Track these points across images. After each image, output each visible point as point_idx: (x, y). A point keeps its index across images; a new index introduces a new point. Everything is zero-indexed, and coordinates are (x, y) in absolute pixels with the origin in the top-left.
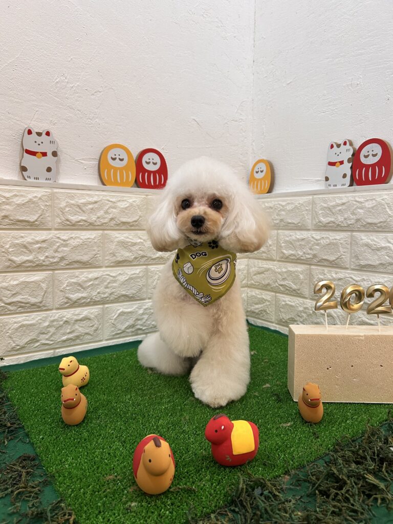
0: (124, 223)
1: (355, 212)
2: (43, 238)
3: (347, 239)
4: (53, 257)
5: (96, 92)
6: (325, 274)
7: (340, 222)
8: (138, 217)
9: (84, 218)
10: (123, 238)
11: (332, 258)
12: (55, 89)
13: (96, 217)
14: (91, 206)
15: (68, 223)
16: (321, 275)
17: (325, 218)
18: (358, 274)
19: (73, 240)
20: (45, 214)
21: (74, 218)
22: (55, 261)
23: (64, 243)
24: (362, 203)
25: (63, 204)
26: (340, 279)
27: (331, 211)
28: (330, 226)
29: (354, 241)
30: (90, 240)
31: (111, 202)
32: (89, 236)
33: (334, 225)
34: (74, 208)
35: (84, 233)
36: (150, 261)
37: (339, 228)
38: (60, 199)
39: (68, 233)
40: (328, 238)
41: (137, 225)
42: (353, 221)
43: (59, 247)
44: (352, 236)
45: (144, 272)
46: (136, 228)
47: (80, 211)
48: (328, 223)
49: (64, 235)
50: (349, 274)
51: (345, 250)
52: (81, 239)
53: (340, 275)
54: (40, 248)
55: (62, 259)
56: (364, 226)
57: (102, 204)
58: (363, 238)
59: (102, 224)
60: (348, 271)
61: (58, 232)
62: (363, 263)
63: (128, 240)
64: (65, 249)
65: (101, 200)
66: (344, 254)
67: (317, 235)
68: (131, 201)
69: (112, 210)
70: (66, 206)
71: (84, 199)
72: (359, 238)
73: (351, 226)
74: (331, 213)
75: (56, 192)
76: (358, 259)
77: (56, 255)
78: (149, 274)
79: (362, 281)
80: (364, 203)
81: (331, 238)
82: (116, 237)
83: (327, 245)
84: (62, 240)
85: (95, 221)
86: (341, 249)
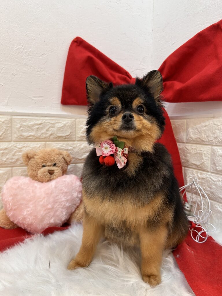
0: (59, 137)
1: (213, 131)
2: (5, 147)
3: (208, 151)
4: (12, 159)
5: (42, 55)
6: (193, 174)
7: (204, 138)
8: (69, 133)
9: (32, 134)
10: (59, 146)
11: (198, 163)
12: (15, 54)
13: (41, 133)
14: (37, 127)
15: (22, 137)
16: (191, 174)
17: (193, 135)
18: (215, 176)
19: (25, 148)
20: (7, 132)
21: (26, 134)
22: (13, 161)
23: (19, 150)
24: (218, 126)
25: (19, 126)
26: (203, 179)
27: (198, 130)
28: (198, 141)
29: (213, 152)
30: (36, 148)
31: (51, 123)
32: (35, 146)
33: (199, 140)
34: (26, 128)
35: (33, 143)
36: (77, 161)
37: (203, 143)
38: (17, 122)
39: (22, 144)
40: (196, 149)
41: (68, 138)
42: (212, 139)
43: (15, 152)
44: (212, 149)
45: (73, 168)
46: (69, 140)
47: (30, 130)
48: (196, 139)
49: (20, 145)
50: (209, 175)
51: (207, 158)
52: (31, 147)
53: (204, 176)
54: (3, 153)
55: (18, 160)
56: (220, 142)
57: (45, 125)
58: (219, 150)
59: (45, 138)
60: (209, 173)
61: (15, 143)
62: (219, 168)
63: (62, 147)
64: (20, 153)
65: (44, 123)
66: (206, 161)
67: (189, 147)
68: (65, 122)
69: (51, 128)
70: (21, 127)
71: (33, 122)
72: (216, 151)
73: (211, 141)
74: (198, 132)
75: (14, 118)
76: (215, 165)
77: (14, 157)
78: (77, 169)
79: (218, 182)
80: (220, 126)
81: (198, 150)
82: (55, 146)
83: (195, 154)
84: (18, 148)
85: (40, 136)
86: (204, 158)
